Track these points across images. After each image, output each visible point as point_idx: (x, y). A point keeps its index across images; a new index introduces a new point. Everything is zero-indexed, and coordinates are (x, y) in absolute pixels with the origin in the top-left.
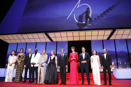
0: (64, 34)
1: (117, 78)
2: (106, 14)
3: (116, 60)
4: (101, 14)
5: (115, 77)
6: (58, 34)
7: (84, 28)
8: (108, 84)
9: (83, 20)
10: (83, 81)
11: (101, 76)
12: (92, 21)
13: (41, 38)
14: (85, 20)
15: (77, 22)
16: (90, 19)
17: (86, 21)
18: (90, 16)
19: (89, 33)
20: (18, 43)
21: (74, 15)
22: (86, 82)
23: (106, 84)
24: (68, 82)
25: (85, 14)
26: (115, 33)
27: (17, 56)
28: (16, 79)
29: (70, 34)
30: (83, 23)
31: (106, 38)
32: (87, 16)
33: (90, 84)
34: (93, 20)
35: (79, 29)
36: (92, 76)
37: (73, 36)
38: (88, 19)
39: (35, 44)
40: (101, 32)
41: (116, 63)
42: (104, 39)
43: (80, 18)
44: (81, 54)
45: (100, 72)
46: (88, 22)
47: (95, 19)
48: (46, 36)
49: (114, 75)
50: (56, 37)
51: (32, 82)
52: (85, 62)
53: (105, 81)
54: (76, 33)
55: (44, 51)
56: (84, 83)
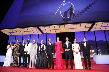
0: (52, 27)
1: (96, 63)
2: (86, 10)
3: (96, 48)
4: (83, 11)
5: (95, 62)
6: (47, 28)
7: (68, 22)
8: (88, 68)
9: (68, 15)
10: (67, 66)
12: (75, 17)
13: (34, 31)
14: (69, 15)
15: (63, 17)
16: (74, 14)
17: (70, 16)
18: (74, 12)
19: (72, 26)
21: (61, 12)
22: (70, 67)
23: (87, 68)
24: (55, 67)
25: (69, 11)
26: (95, 26)
27: (14, 46)
29: (57, 27)
30: (68, 18)
31: (87, 30)
33: (73, 68)
34: (76, 15)
35: (64, 23)
36: (74, 62)
37: (60, 29)
38: (72, 15)
39: (30, 36)
40: (83, 25)
41: (96, 50)
42: (85, 31)
43: (65, 14)
44: (65, 43)
45: (81, 58)
46: (72, 17)
47: (78, 15)
48: (38, 30)
49: (94, 60)
50: (46, 30)
51: (25, 67)
52: (69, 50)
53: (86, 66)
54: (62, 27)
56: (68, 68)
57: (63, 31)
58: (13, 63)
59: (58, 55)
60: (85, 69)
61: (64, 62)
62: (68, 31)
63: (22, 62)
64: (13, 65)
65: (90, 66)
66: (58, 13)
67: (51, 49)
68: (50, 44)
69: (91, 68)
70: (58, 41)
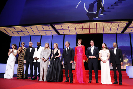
0: (72, 26)
1: (130, 77)
2: (121, 3)
3: (130, 57)
4: (116, 3)
5: (128, 75)
6: (65, 26)
7: (95, 19)
8: (119, 83)
9: (94, 9)
10: (91, 80)
11: (111, 74)
12: (105, 11)
13: (46, 30)
14: (96, 9)
15: (87, 11)
16: (103, 8)
17: (98, 10)
18: (103, 4)
20: (21, 36)
21: (84, 3)
22: (94, 81)
23: (117, 83)
24: (74, 81)
25: (97, 3)
26: (131, 26)
28: (17, 75)
29: (79, 25)
30: (94, 13)
31: (120, 31)
32: (99, 5)
33: (98, 83)
34: (106, 9)
35: (89, 19)
36: (100, 74)
37: (82, 29)
38: (100, 9)
39: (40, 37)
40: (115, 24)
41: (130, 59)
42: (118, 32)
43: (91, 7)
44: (89, 48)
45: (110, 70)
46: (100, 12)
47: (108, 8)
48: (51, 28)
49: (127, 73)
50: (62, 29)
52: (94, 57)
53: (116, 80)
54: (86, 25)
55: (47, 44)
57: (86, 32)
58: (17, 74)
59: (79, 64)
60: (115, 83)
61: (87, 74)
62: (93, 31)
63: (29, 73)
64: (17, 77)
65: (121, 81)
66: (81, 6)
67: (70, 55)
68: (68, 49)
69: (123, 83)
70: (80, 45)
